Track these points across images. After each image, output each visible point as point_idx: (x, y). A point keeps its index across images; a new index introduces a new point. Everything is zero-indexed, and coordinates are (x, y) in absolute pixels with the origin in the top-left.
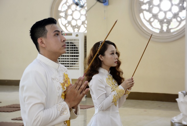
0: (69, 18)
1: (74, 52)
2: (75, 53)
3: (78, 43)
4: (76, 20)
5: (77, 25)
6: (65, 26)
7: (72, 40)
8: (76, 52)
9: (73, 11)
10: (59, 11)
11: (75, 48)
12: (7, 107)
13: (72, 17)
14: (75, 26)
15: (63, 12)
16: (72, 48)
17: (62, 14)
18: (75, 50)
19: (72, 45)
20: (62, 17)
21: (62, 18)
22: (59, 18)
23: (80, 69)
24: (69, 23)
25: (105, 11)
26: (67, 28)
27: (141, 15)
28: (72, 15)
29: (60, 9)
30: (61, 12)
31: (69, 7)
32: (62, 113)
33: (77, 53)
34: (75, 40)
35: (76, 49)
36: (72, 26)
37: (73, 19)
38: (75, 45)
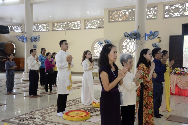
6: (96, 53)
12: (75, 82)
17: (96, 49)
22: (94, 50)
27: (123, 50)
28: (99, 49)
29: (95, 46)
30: (95, 48)
31: (98, 46)
32: (66, 65)
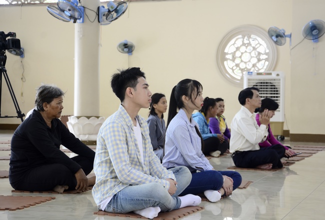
0: (238, 61)
1: (273, 92)
2: (274, 94)
3: (279, 83)
4: (245, 63)
5: (246, 68)
6: (232, 69)
7: (272, 80)
8: (276, 92)
9: (242, 53)
10: (226, 53)
11: (274, 88)
13: (240, 59)
14: (244, 69)
15: (230, 54)
16: (272, 88)
17: (229, 57)
18: (274, 91)
19: (272, 86)
20: (229, 59)
21: (228, 61)
22: (225, 60)
23: (281, 111)
24: (237, 65)
25: (314, 48)
26: (235, 71)
28: (240, 57)
29: (226, 51)
31: (238, 49)
33: (277, 94)
34: (274, 80)
35: (276, 90)
36: (240, 69)
37: (242, 61)
38: (274, 86)
